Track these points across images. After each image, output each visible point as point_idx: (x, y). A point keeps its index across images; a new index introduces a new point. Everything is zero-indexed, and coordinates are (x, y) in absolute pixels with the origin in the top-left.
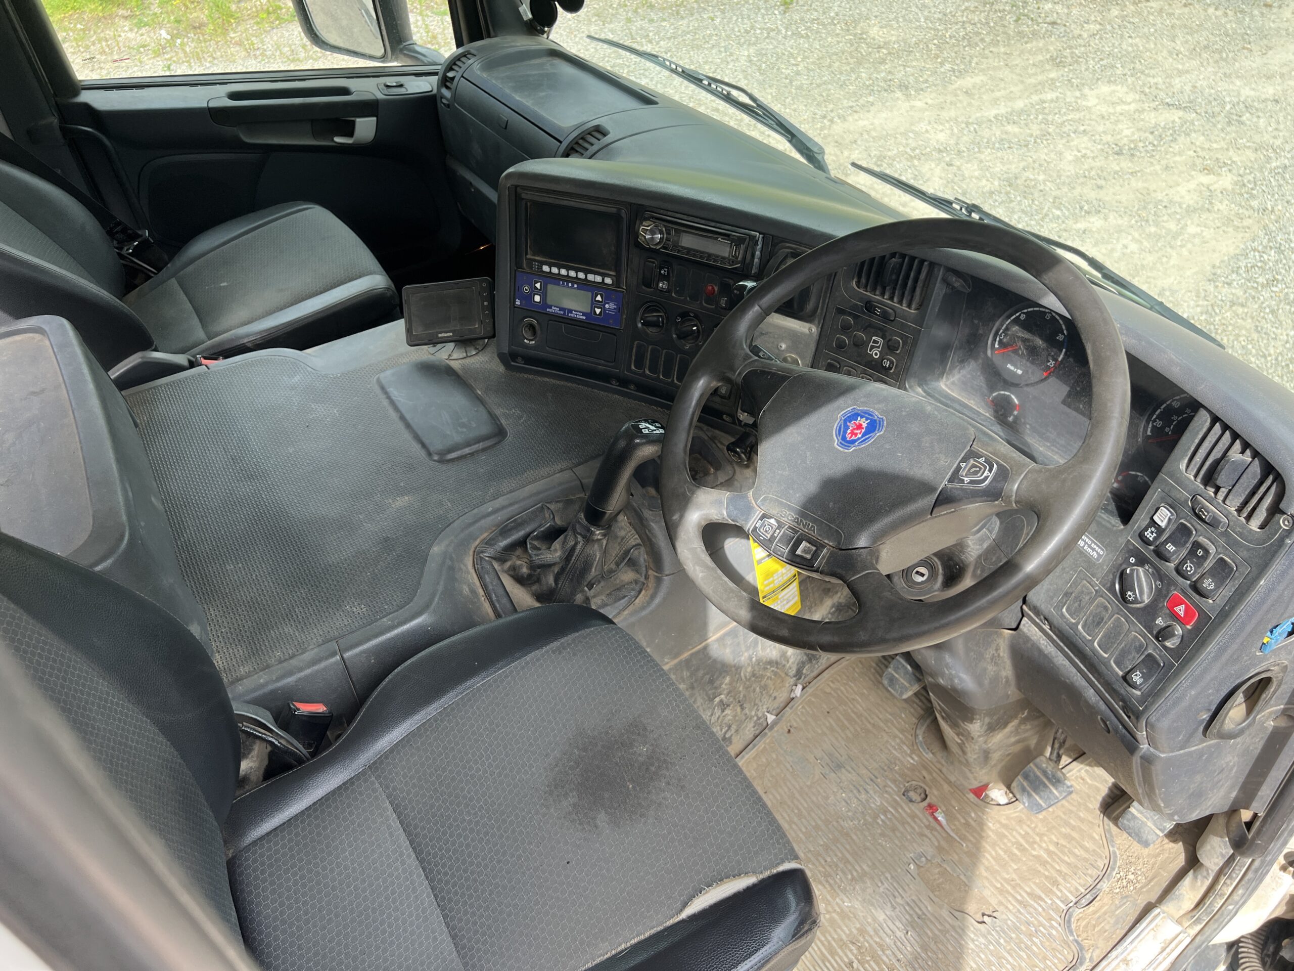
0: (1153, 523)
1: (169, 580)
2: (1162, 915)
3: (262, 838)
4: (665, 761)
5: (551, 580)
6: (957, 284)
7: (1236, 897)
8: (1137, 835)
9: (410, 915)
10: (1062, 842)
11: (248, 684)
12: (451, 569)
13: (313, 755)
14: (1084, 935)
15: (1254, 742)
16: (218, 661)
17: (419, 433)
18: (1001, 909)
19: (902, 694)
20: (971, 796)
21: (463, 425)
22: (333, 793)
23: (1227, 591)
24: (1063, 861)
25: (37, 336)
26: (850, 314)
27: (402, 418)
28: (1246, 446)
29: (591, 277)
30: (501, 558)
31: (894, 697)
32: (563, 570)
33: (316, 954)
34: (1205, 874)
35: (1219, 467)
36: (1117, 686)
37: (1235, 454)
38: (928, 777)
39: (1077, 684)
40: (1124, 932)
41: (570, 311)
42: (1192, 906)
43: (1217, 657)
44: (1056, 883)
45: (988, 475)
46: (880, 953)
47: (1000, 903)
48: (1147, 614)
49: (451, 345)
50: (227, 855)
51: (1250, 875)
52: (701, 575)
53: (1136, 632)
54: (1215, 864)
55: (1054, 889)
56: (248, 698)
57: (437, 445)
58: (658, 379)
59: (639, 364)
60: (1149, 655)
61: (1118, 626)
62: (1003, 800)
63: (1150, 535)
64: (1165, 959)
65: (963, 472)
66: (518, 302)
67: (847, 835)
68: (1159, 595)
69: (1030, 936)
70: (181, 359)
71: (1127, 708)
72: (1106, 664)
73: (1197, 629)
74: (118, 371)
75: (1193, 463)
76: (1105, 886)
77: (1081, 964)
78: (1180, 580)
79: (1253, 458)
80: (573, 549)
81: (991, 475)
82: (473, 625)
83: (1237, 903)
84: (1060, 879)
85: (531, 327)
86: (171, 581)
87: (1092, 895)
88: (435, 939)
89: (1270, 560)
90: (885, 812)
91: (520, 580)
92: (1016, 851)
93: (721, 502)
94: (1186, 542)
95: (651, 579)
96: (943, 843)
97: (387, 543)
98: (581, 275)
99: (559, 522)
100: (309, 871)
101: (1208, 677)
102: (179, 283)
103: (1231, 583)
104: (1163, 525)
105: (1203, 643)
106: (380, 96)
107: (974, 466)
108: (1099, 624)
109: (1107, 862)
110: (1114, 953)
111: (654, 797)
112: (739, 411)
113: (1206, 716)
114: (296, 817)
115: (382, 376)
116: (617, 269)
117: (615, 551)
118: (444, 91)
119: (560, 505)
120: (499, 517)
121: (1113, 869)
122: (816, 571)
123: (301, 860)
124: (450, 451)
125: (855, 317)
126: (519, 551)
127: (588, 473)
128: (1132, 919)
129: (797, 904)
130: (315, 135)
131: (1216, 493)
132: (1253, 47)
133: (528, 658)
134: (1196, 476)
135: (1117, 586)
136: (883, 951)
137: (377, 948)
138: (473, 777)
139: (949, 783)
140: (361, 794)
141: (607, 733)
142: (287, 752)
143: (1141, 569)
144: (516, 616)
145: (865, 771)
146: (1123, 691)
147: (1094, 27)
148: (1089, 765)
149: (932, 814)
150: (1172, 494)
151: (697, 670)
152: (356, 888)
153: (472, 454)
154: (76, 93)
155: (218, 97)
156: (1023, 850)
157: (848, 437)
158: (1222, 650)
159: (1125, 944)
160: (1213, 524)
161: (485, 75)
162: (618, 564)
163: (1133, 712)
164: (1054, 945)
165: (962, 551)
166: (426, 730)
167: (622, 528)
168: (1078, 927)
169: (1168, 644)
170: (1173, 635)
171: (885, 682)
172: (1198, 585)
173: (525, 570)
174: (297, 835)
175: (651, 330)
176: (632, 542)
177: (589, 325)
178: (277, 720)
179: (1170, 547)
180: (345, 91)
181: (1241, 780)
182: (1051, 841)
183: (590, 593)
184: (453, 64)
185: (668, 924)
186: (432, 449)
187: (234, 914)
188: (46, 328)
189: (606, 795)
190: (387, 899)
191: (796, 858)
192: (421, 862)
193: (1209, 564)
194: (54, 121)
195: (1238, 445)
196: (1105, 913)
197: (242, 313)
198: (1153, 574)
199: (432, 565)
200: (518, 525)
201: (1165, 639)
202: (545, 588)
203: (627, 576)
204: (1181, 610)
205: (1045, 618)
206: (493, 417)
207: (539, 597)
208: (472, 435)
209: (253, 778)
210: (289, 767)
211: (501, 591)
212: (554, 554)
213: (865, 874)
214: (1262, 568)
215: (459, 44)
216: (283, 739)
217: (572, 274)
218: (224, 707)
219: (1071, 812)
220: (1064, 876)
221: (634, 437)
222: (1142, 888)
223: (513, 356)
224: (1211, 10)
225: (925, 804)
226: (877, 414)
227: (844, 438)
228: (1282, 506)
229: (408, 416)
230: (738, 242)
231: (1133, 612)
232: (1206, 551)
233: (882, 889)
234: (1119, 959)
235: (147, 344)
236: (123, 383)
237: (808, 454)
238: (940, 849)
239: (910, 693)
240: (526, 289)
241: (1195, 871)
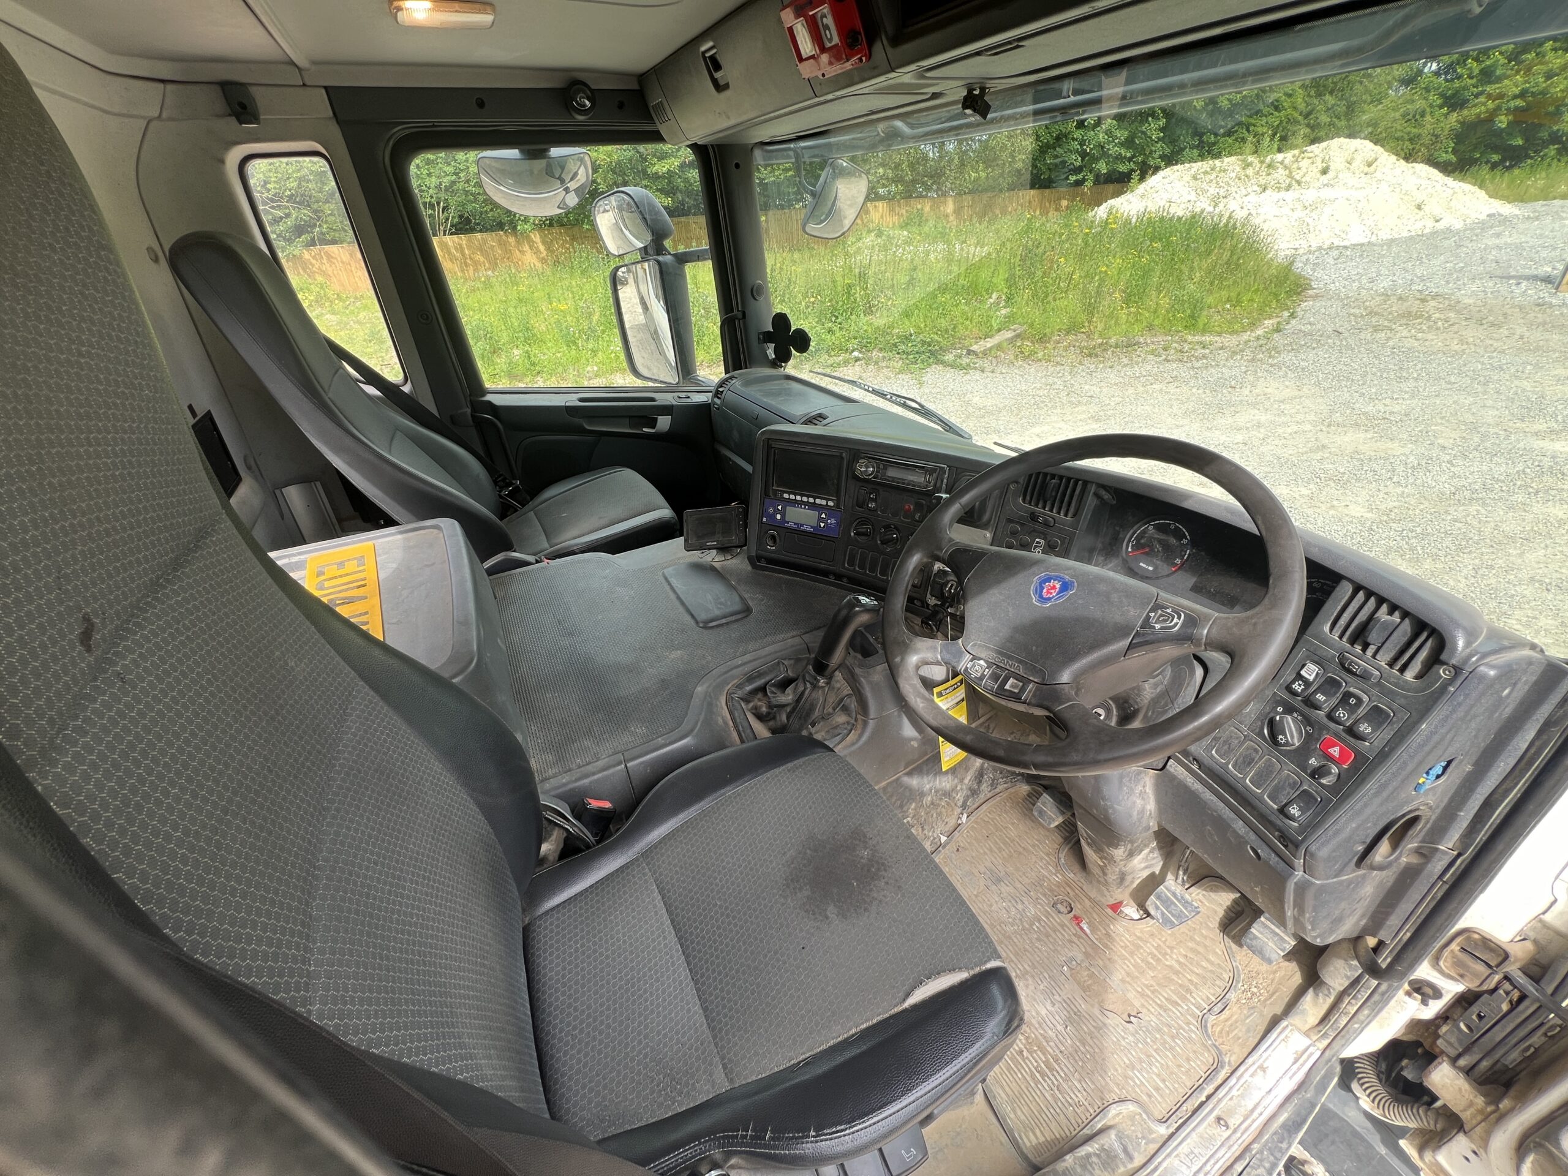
0: (1299, 677)
1: (503, 698)
2: (1290, 1028)
3: (553, 909)
4: (883, 864)
5: (784, 718)
6: (1106, 497)
7: (1361, 1016)
8: (1259, 952)
9: (669, 986)
10: (1190, 955)
11: (553, 782)
12: (710, 704)
13: (598, 842)
14: (1220, 1040)
15: (1387, 877)
16: (533, 764)
17: (690, 608)
18: (1144, 1011)
19: (1050, 823)
20: (1109, 911)
21: (721, 603)
22: (612, 874)
23: (1386, 734)
24: (1193, 972)
25: (435, 531)
26: (1017, 523)
27: (679, 598)
28: (1393, 608)
29: (818, 501)
30: (746, 700)
31: (1043, 826)
32: (794, 709)
33: (589, 1016)
34: (1326, 992)
35: (1370, 626)
36: (1273, 818)
37: (1383, 614)
38: (1072, 894)
39: (1225, 817)
40: (1256, 1040)
41: (802, 525)
42: (1317, 1022)
43: (1378, 793)
44: (1189, 991)
45: (1178, 623)
46: (1045, 1044)
47: (1143, 1006)
48: (1300, 755)
49: (714, 552)
50: (523, 921)
51: (1376, 997)
52: (921, 705)
53: (1289, 771)
54: (1340, 984)
55: (1188, 996)
56: (553, 793)
57: (702, 616)
58: (865, 574)
59: (851, 563)
60: (1304, 791)
61: (1269, 766)
62: (1136, 916)
63: (1298, 687)
64: (1299, 1069)
65: (1152, 621)
66: (765, 520)
67: (1010, 937)
68: (1309, 739)
69: (1173, 1038)
70: (531, 558)
71: (1284, 838)
72: (1260, 799)
73: (1355, 768)
74: (489, 564)
75: (1338, 625)
76: (1232, 996)
77: (1222, 1067)
78: (1332, 725)
79: (1403, 619)
80: (803, 693)
81: (1180, 622)
82: (724, 747)
83: (1362, 1022)
84: (1192, 988)
85: (773, 537)
86: (504, 698)
87: (1222, 1003)
88: (689, 1010)
89: (1432, 706)
90: (1039, 920)
91: (760, 717)
92: (1151, 961)
93: (935, 648)
94: (1335, 693)
95: (860, 721)
96: (1089, 949)
97: (664, 683)
98: (811, 500)
99: (791, 674)
100: (589, 941)
101: (1368, 811)
102: (536, 514)
103: (1389, 727)
104: (1311, 678)
105: (1362, 780)
106: (675, 403)
107: (1161, 615)
108: (1250, 763)
109: (1231, 975)
110: (1250, 1060)
111: (875, 895)
112: (929, 596)
113: (1360, 848)
114: (581, 893)
115: (665, 571)
116: (838, 495)
117: (832, 699)
118: (716, 400)
119: (792, 662)
120: (747, 668)
121: (1238, 982)
122: (1024, 703)
123: (582, 930)
124: (712, 621)
125: (1022, 525)
126: (760, 695)
127: (815, 639)
128: (1262, 1029)
129: (1005, 1001)
130: (631, 428)
131: (1364, 650)
132: (1225, 411)
133: (768, 774)
134: (1341, 637)
135: (1266, 732)
136: (1047, 1042)
137: (640, 1015)
138: (724, 868)
139: (1090, 899)
140: (634, 876)
141: (833, 838)
142: (579, 838)
143: (1289, 718)
144: (756, 742)
145: (1019, 886)
146: (1278, 822)
147: (1118, 400)
148: (1205, 890)
149: (1078, 924)
150: (1318, 653)
151: (891, 796)
152: (626, 959)
153: (727, 624)
154: (484, 395)
155: (572, 400)
156: (1158, 960)
157: (1045, 595)
158: (1383, 787)
159: (1260, 1052)
160: (1364, 676)
161: (743, 389)
162: (834, 709)
163: (1292, 842)
164: (1195, 1048)
165: (1139, 695)
166: (688, 827)
167: (838, 681)
168: (1214, 1033)
169: (1324, 781)
170: (1330, 773)
171: (1036, 814)
172: (1355, 729)
173: (764, 709)
174: (581, 908)
175: (860, 539)
176: (846, 692)
177: (816, 536)
178: (573, 811)
179: (1320, 697)
180: (653, 399)
181: (1372, 909)
182: (1180, 954)
183: (813, 730)
184: (722, 383)
185: (893, 1012)
186: (699, 619)
187: (524, 974)
188: (442, 525)
189: (835, 891)
190: (650, 970)
191: (999, 957)
192: (680, 939)
193: (1362, 711)
194: (469, 411)
195: (1384, 608)
196: (1236, 1022)
197: (574, 532)
198: (1301, 722)
199: (696, 701)
200: (760, 675)
201: (1321, 777)
202: (779, 724)
203: (841, 719)
204: (1335, 751)
205: (1194, 759)
206: (742, 598)
207: (774, 731)
208: (728, 610)
209: (551, 858)
210: (578, 851)
211: (745, 724)
212: (788, 697)
213: (1027, 972)
214: (1424, 712)
215: (727, 371)
216: (575, 827)
217: (805, 499)
218: (533, 796)
219: (1195, 929)
220: (1196, 985)
221: (854, 606)
222: (1266, 1000)
223: (759, 558)
224: (1194, 390)
225: (1071, 915)
226: (1067, 578)
227: (1041, 596)
228: (1443, 657)
229: (681, 596)
230: (931, 471)
231: (1285, 754)
232: (1360, 701)
233: (1042, 987)
234: (1255, 1066)
235: (510, 547)
236: (491, 572)
237: (1010, 609)
238: (1087, 955)
239: (1056, 823)
240: (771, 510)
241: (1315, 989)
